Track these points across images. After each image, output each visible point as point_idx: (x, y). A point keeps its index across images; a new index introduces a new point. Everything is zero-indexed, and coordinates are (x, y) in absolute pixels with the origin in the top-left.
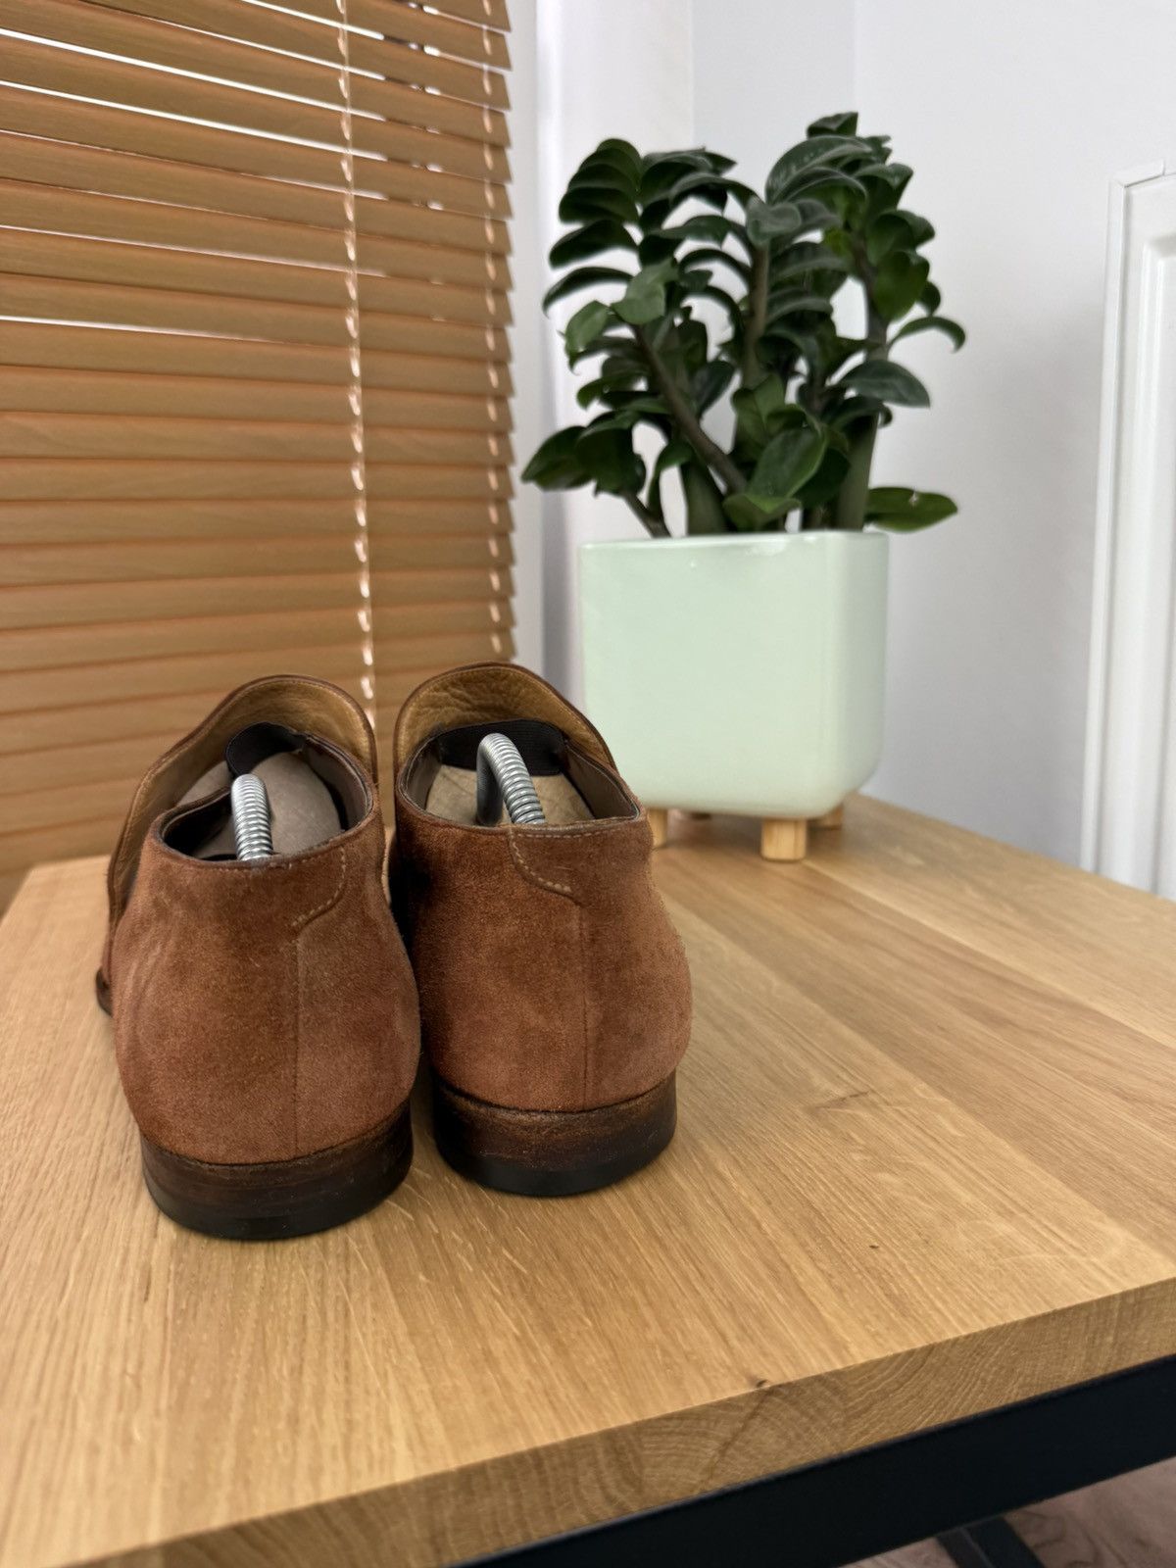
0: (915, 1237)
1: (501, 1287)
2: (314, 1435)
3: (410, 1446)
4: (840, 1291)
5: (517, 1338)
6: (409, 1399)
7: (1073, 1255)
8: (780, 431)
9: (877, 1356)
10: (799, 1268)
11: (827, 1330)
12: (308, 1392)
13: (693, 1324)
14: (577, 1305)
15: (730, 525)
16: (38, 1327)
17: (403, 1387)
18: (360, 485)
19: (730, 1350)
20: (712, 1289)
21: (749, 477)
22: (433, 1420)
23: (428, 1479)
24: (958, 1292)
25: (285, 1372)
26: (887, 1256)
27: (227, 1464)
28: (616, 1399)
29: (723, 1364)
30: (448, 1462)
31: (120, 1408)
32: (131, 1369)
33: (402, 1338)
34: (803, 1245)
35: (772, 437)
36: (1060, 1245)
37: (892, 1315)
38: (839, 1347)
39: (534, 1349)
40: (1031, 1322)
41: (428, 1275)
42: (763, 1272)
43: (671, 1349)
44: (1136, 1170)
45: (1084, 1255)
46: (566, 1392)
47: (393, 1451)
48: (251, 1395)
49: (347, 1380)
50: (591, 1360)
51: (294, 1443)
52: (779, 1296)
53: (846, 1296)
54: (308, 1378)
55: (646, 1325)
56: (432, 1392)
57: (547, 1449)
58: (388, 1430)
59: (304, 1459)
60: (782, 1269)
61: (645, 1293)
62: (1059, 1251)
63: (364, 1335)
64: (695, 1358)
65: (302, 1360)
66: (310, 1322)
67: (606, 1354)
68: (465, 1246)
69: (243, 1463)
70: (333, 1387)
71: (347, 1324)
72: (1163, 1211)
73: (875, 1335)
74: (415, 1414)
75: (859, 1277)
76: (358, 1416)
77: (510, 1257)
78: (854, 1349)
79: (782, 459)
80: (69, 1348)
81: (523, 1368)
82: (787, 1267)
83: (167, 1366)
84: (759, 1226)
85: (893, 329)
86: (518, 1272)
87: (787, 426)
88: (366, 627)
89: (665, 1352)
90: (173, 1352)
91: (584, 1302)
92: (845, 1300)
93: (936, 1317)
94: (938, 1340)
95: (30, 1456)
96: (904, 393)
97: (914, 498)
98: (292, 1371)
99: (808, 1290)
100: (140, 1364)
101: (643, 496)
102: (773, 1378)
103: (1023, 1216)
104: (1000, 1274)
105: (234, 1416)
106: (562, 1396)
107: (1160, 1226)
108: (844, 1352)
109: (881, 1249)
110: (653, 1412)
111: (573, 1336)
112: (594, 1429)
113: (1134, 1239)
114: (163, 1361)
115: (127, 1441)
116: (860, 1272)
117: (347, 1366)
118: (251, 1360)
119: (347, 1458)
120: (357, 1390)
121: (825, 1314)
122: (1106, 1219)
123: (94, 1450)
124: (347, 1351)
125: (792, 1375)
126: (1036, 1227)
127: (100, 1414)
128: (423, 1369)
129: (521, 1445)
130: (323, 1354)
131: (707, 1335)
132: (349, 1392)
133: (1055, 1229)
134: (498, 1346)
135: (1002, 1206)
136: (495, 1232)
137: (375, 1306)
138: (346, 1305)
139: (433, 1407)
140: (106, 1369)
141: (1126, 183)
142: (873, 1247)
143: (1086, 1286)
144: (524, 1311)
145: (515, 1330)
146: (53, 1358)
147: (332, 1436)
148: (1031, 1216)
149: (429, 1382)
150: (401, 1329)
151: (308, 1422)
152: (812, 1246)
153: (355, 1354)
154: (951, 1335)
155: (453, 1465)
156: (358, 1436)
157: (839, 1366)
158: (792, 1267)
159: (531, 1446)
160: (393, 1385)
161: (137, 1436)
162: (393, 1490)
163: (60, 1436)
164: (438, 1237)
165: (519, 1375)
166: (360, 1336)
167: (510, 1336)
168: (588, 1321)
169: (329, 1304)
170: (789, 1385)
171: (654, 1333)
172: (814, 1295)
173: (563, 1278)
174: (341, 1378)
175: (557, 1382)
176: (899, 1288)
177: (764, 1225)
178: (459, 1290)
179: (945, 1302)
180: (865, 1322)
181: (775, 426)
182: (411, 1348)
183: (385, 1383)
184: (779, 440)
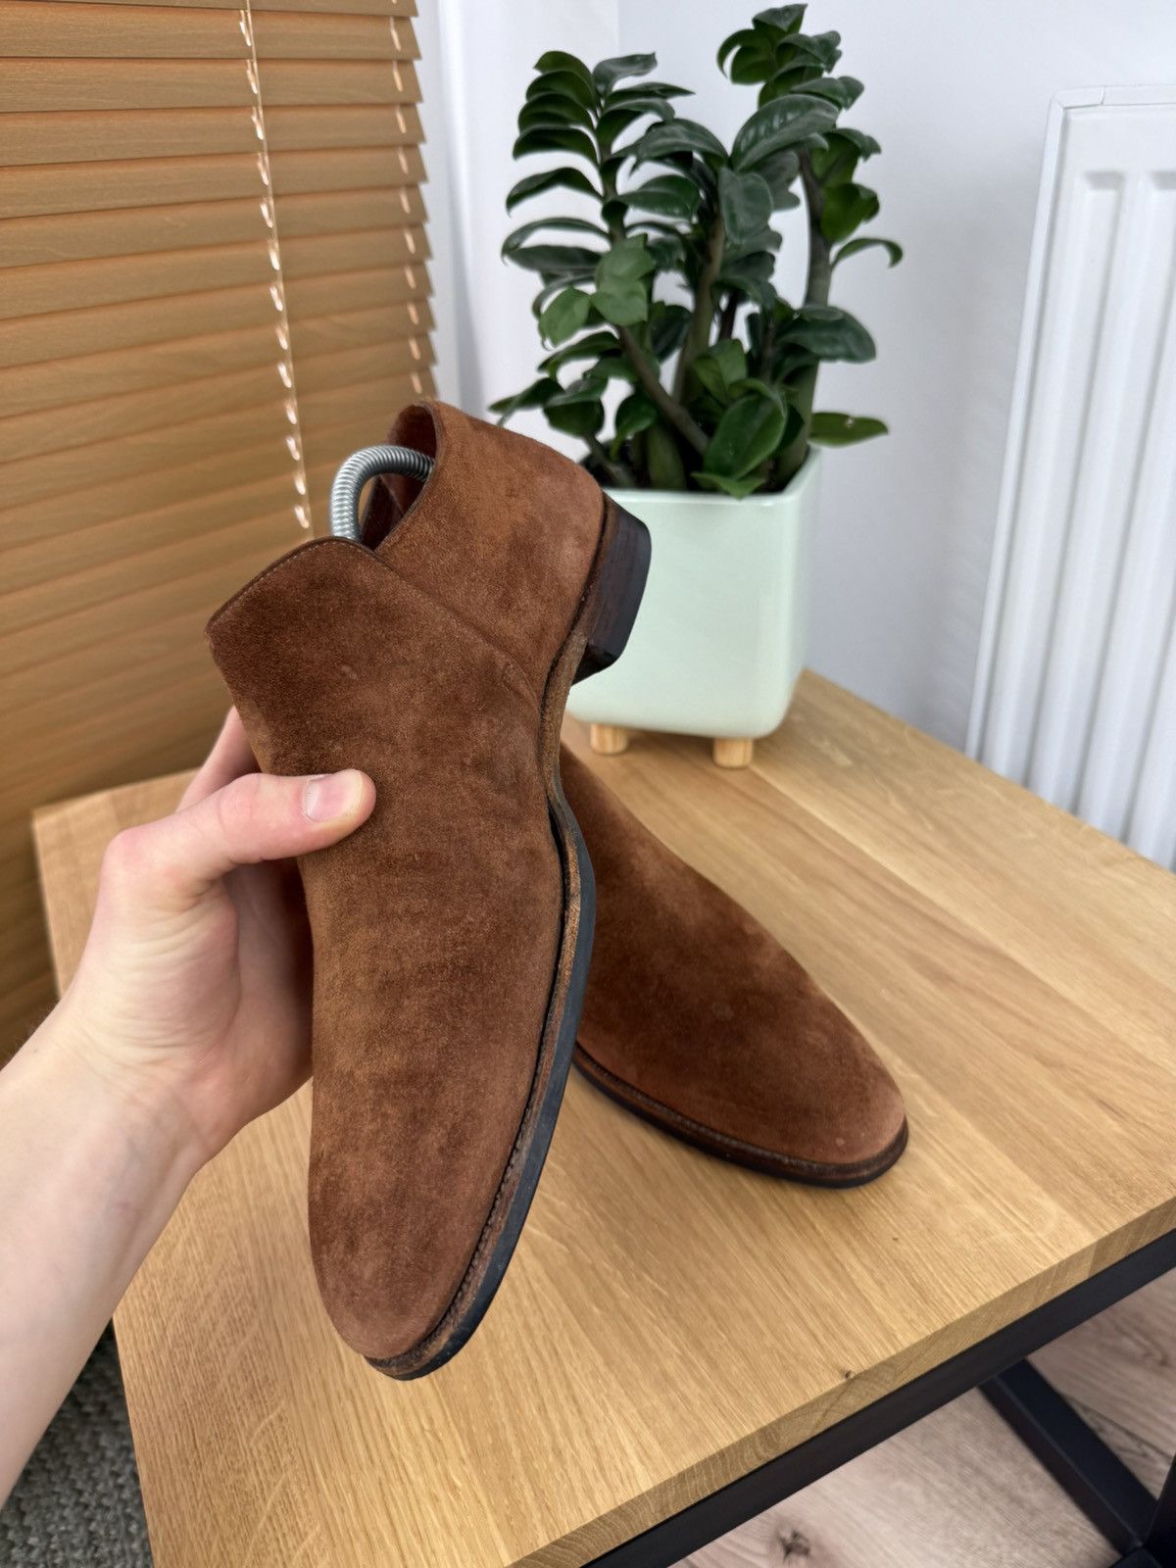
0: (921, 1226)
1: (655, 1312)
2: (576, 1463)
3: (642, 1463)
4: (881, 1284)
5: (680, 1357)
6: (626, 1421)
7: (1026, 1232)
9: (915, 1340)
10: (851, 1266)
11: (880, 1321)
12: (558, 1427)
13: (792, 1326)
14: (711, 1321)
16: (339, 1398)
17: (619, 1412)
18: (288, 383)
19: (822, 1347)
20: (797, 1294)
22: (647, 1437)
23: (661, 1485)
24: (956, 1275)
25: (534, 1411)
26: (907, 1248)
27: (529, 1494)
28: (760, 1401)
29: (820, 1360)
30: (671, 1471)
31: (435, 1462)
32: (426, 1427)
33: (603, 1369)
34: (848, 1243)
36: (1015, 1222)
37: (918, 1302)
38: (890, 1335)
39: (695, 1366)
40: (1005, 1295)
41: (598, 1306)
42: (827, 1272)
43: (785, 1353)
44: (1058, 1141)
45: (1032, 1230)
46: (727, 1401)
47: (632, 1467)
48: (520, 1437)
49: (579, 1411)
50: (734, 1369)
51: (566, 1471)
52: (843, 1294)
53: (888, 1289)
54: (553, 1415)
55: (762, 1333)
56: (639, 1412)
57: (728, 1448)
58: (623, 1450)
59: (577, 1485)
60: (838, 1268)
61: (752, 1302)
62: (1017, 1229)
63: (575, 1369)
64: (802, 1358)
65: (542, 1400)
66: (534, 1363)
67: (743, 1364)
68: (615, 1274)
69: (539, 1494)
70: (573, 1421)
71: (560, 1363)
72: (1077, 1181)
73: (911, 1322)
74: (636, 1435)
75: (890, 1269)
76: (599, 1442)
77: (651, 1281)
78: (900, 1337)
79: (745, 423)
80: (373, 1415)
81: (693, 1384)
82: (842, 1266)
83: (450, 1419)
84: (814, 1228)
85: (835, 250)
86: (661, 1295)
89: (781, 1357)
90: (449, 1406)
91: (715, 1318)
92: (886, 1292)
93: (947, 1301)
94: (951, 1321)
95: (393, 1511)
96: (854, 349)
97: (850, 422)
98: (539, 1410)
99: (859, 1285)
100: (431, 1421)
102: (855, 1369)
103: (988, 1196)
104: (981, 1255)
105: (516, 1454)
106: (726, 1404)
107: (1078, 1196)
108: (893, 1337)
109: (900, 1240)
110: (787, 1409)
111: (717, 1350)
112: (754, 1429)
113: (1064, 1212)
114: (446, 1418)
115: (454, 1488)
116: (891, 1265)
117: (576, 1402)
118: (507, 1405)
119: (604, 1477)
120: (590, 1421)
121: (874, 1306)
122: (1045, 1195)
123: (435, 1499)
124: (569, 1386)
125: (866, 1365)
126: (998, 1206)
127: (423, 1469)
128: (626, 1394)
129: (712, 1450)
130: (553, 1391)
131: (805, 1338)
132: (585, 1422)
133: (1011, 1207)
134: (670, 1367)
135: (975, 1188)
136: (632, 1258)
137: (572, 1341)
138: (552, 1344)
139: (645, 1426)
140: (408, 1429)
141: (1066, 105)
142: (895, 1239)
143: (1038, 1261)
144: (678, 1332)
145: (677, 1350)
146: (363, 1421)
147: (588, 1463)
148: (994, 1196)
149: (635, 1405)
150: (599, 1361)
151: (568, 1453)
152: (855, 1244)
153: (576, 1388)
154: (958, 1316)
155: (675, 1473)
156: (605, 1459)
157: (893, 1353)
158: (845, 1265)
159: (718, 1450)
160: (612, 1413)
161: (458, 1483)
162: (641, 1497)
163: (406, 1492)
164: (593, 1268)
165: (691, 1389)
166: (572, 1370)
167: (675, 1356)
168: (724, 1336)
169: (539, 1343)
170: (866, 1372)
171: (769, 1340)
172: (865, 1291)
173: (694, 1296)
174: (575, 1411)
175: (719, 1393)
176: (920, 1278)
177: (817, 1226)
178: (627, 1319)
179: (950, 1286)
180: (902, 1311)
182: (612, 1377)
183: (606, 1411)
184: (739, 404)
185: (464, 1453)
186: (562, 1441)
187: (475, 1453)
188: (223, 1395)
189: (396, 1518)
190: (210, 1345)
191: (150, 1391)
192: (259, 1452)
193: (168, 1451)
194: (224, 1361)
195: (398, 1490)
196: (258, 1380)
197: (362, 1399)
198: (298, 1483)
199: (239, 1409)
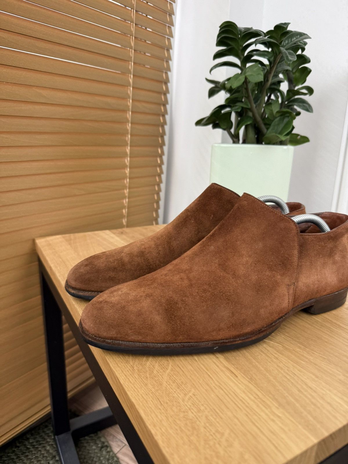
1: (325, 363)
2: (324, 408)
5: (343, 375)
6: (335, 395)
8: (278, 117)
12: (310, 397)
15: (259, 141)
16: (215, 388)
17: (330, 392)
21: (268, 129)
27: (311, 419)
31: (266, 408)
32: (256, 397)
33: (316, 379)
35: (276, 118)
41: (303, 361)
48: (296, 399)
51: (321, 410)
54: (305, 393)
56: (338, 392)
59: (328, 414)
63: (306, 379)
65: (298, 388)
66: (288, 377)
68: (303, 352)
69: (315, 418)
71: (298, 377)
76: (329, 401)
77: (318, 354)
79: (278, 124)
80: (232, 393)
83: (265, 394)
86: (324, 358)
87: (281, 115)
88: (128, 164)
90: (262, 390)
95: (257, 425)
97: (299, 137)
98: (298, 391)
100: (257, 395)
101: (232, 131)
105: (298, 405)
115: (278, 416)
117: (311, 388)
118: (285, 390)
119: (338, 412)
123: (273, 420)
124: (306, 384)
127: (262, 410)
128: (330, 386)
130: (301, 386)
132: (319, 395)
134: (341, 378)
136: (307, 348)
138: (292, 371)
139: (343, 396)
140: (249, 398)
144: (337, 368)
145: (340, 373)
147: (328, 407)
149: (335, 389)
150: (313, 377)
151: (318, 404)
153: (309, 384)
156: (334, 406)
160: (328, 392)
161: (280, 415)
164: (294, 351)
167: (341, 375)
173: (336, 358)
174: (313, 392)
178: (316, 365)
181: (278, 115)
182: (321, 381)
183: (325, 391)
184: (278, 119)
185: (277, 406)
186: (313, 400)
187: (280, 405)
188: (166, 388)
189: (259, 427)
190: (154, 372)
191: (135, 387)
192: (190, 406)
193: (150, 406)
194: (162, 377)
195: (255, 417)
196: (179, 383)
197: (225, 388)
198: (212, 415)
199: (175, 392)
